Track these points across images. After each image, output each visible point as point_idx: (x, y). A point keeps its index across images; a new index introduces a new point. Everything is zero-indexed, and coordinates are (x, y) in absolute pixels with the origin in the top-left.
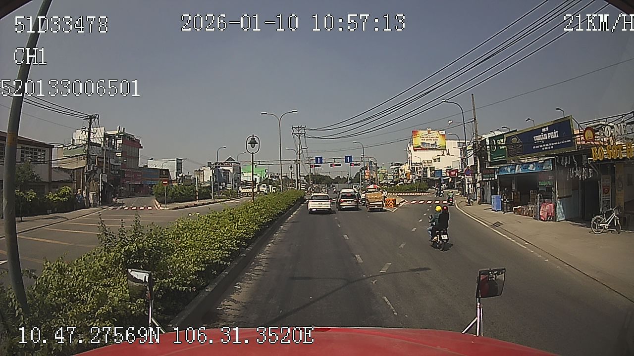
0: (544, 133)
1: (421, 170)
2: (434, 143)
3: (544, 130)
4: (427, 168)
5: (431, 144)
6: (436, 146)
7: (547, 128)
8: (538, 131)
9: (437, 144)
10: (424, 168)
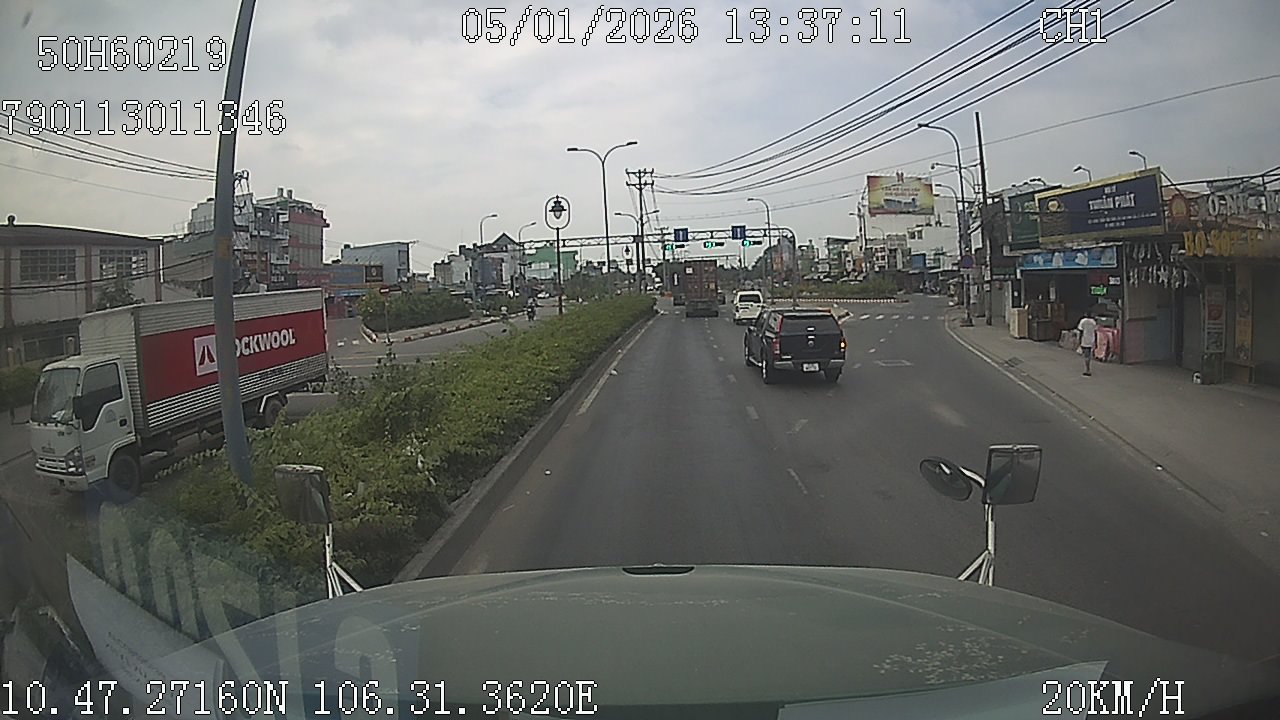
0: (1108, 196)
1: (883, 254)
2: (910, 201)
3: (1107, 190)
4: (896, 250)
5: (905, 203)
6: (916, 207)
7: (1114, 187)
8: (1097, 192)
9: (918, 203)
10: (890, 250)
